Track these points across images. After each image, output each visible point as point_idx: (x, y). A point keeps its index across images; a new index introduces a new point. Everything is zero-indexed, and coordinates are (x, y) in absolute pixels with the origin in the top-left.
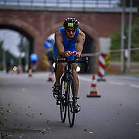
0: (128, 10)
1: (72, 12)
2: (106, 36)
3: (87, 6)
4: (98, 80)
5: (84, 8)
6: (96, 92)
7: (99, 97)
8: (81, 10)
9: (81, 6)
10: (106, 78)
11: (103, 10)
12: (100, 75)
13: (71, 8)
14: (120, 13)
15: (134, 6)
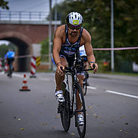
0: (54, 23)
1: (10, 24)
2: (38, 43)
3: (22, 20)
4: (31, 77)
5: (20, 21)
6: (27, 87)
7: (29, 90)
8: (18, 23)
9: (18, 19)
10: (37, 75)
11: (35, 23)
12: (32, 73)
13: (10, 21)
14: (47, 25)
15: (58, 20)
